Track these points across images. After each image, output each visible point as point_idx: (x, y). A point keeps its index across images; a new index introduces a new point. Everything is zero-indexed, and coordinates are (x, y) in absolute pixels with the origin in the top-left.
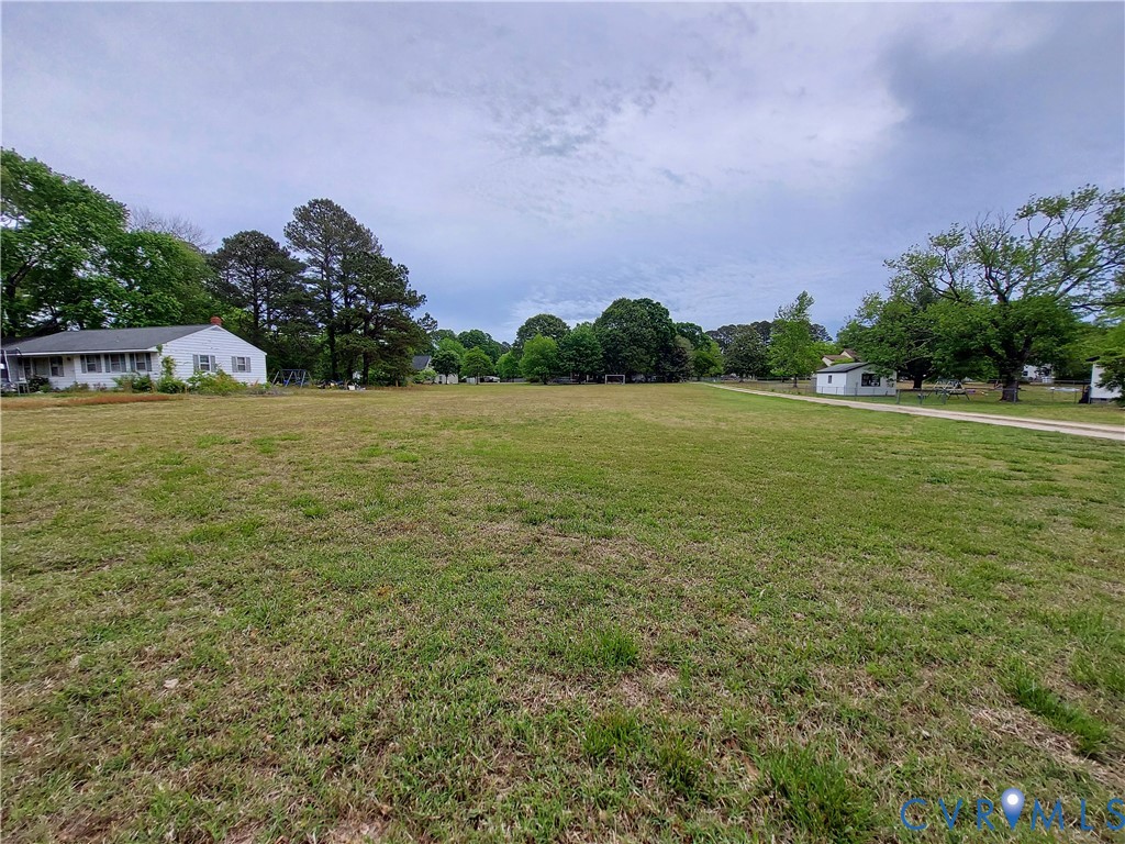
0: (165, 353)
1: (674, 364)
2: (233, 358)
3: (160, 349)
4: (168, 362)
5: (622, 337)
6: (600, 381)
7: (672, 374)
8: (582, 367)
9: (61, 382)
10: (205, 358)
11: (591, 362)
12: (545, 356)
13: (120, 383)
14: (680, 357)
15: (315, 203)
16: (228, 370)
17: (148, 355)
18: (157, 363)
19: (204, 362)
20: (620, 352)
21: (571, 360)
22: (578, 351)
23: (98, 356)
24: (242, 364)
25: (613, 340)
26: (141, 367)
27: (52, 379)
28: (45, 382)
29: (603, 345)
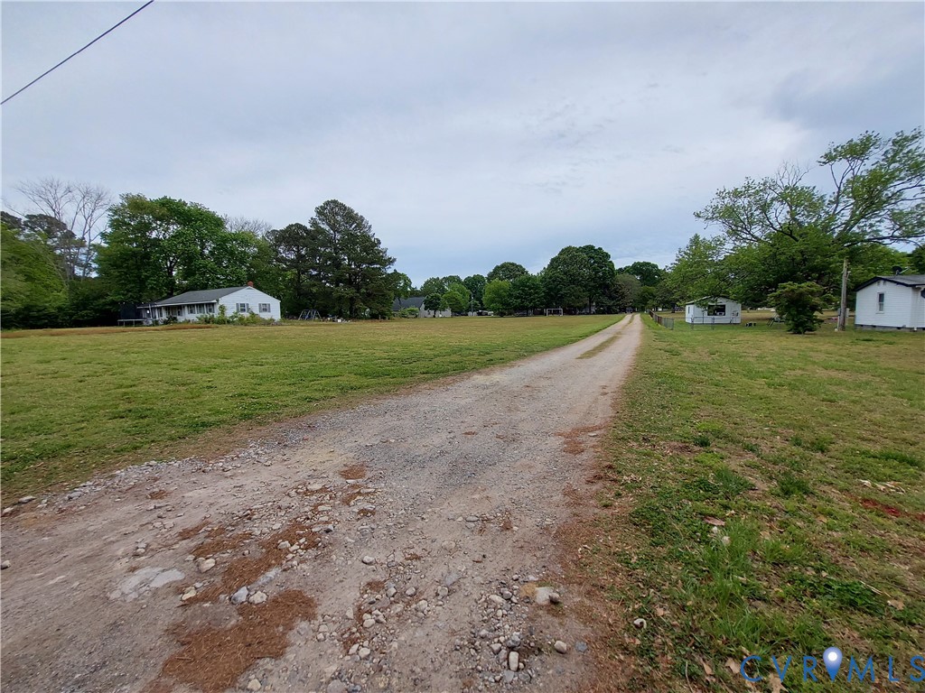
0: (221, 303)
1: (611, 298)
2: (260, 305)
3: (218, 301)
4: (222, 309)
5: (562, 278)
6: (542, 313)
7: (609, 308)
8: (526, 303)
9: (181, 319)
10: (243, 305)
11: (534, 299)
12: (500, 296)
13: (200, 319)
14: (617, 292)
15: (327, 203)
16: (256, 311)
17: (213, 304)
18: (217, 308)
19: (243, 307)
20: (560, 290)
21: (517, 298)
22: (523, 290)
23: (194, 305)
24: (265, 308)
25: (554, 281)
26: (210, 310)
27: (178, 317)
28: (175, 318)
29: (546, 286)
